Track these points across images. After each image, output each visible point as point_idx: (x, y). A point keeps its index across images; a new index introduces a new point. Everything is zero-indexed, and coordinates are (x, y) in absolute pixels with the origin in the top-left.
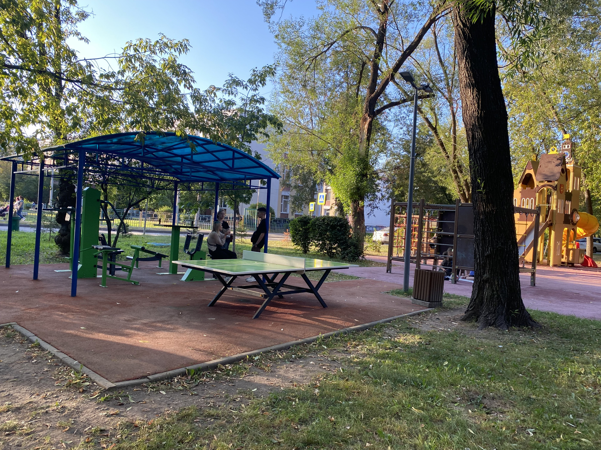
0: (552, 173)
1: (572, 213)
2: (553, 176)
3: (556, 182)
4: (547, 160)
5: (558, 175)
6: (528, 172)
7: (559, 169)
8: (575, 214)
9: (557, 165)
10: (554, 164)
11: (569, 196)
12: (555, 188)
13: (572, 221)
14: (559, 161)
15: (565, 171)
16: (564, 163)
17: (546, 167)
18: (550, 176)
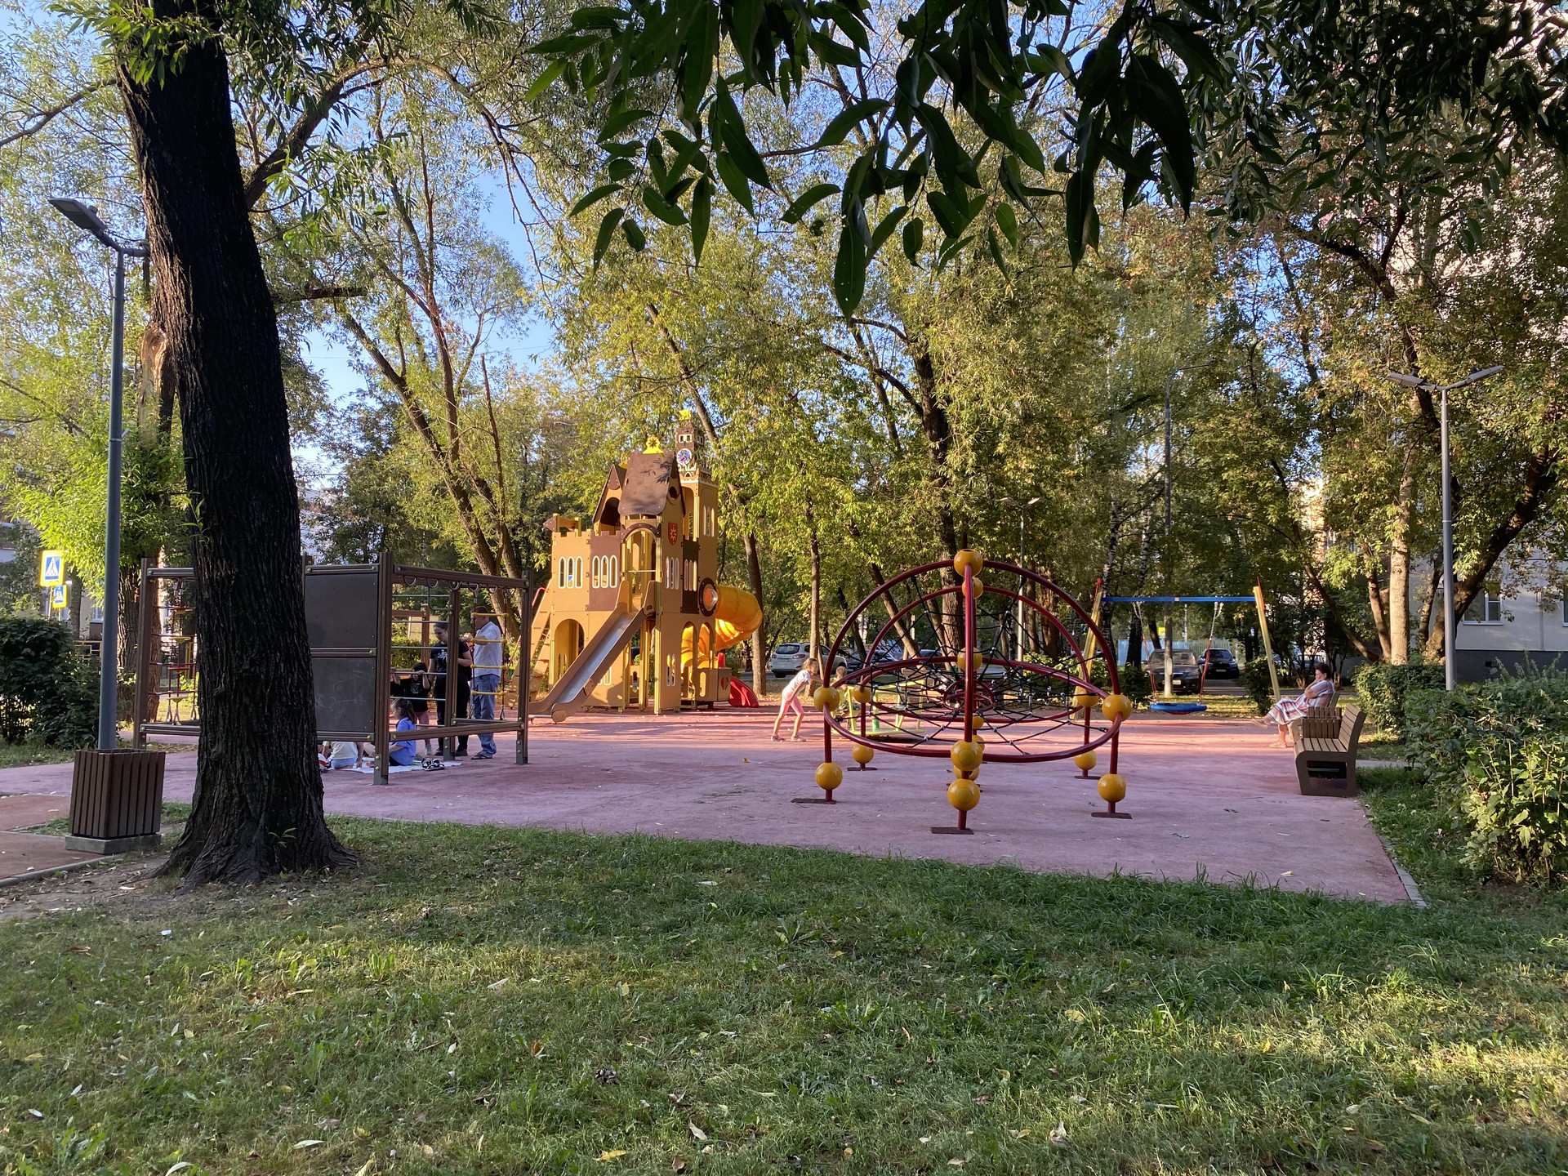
0: (651, 496)
1: (701, 588)
2: (653, 503)
3: (659, 518)
4: (642, 467)
5: (663, 502)
6: (611, 494)
7: (664, 488)
8: (708, 590)
9: (661, 480)
10: (654, 478)
11: (691, 551)
12: (658, 532)
13: (702, 606)
14: (665, 471)
15: (678, 493)
16: (674, 474)
17: (640, 483)
18: (647, 505)
